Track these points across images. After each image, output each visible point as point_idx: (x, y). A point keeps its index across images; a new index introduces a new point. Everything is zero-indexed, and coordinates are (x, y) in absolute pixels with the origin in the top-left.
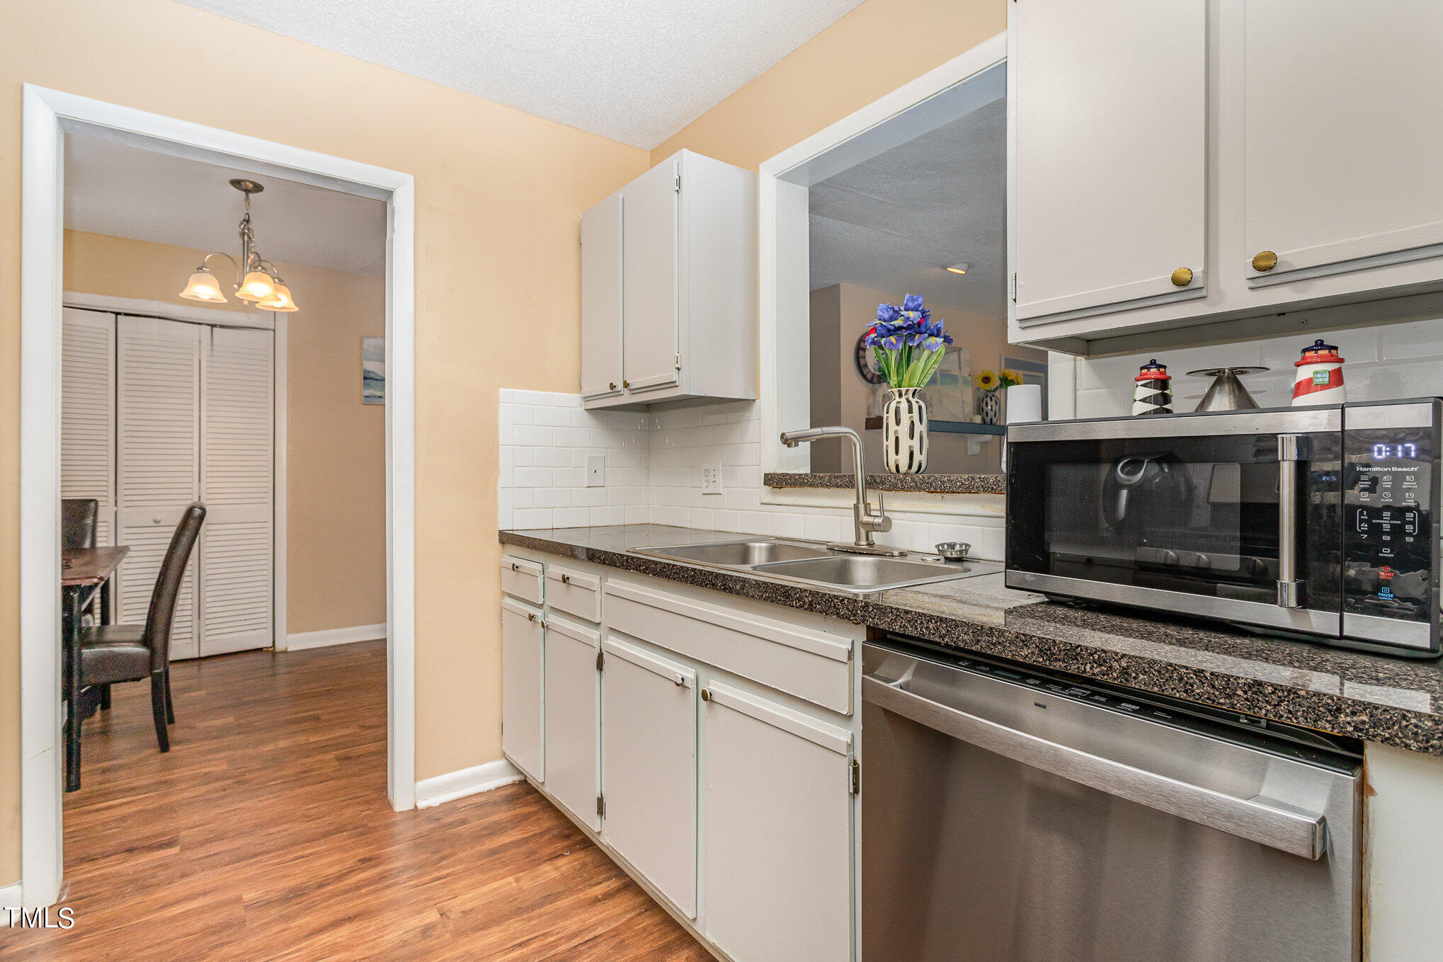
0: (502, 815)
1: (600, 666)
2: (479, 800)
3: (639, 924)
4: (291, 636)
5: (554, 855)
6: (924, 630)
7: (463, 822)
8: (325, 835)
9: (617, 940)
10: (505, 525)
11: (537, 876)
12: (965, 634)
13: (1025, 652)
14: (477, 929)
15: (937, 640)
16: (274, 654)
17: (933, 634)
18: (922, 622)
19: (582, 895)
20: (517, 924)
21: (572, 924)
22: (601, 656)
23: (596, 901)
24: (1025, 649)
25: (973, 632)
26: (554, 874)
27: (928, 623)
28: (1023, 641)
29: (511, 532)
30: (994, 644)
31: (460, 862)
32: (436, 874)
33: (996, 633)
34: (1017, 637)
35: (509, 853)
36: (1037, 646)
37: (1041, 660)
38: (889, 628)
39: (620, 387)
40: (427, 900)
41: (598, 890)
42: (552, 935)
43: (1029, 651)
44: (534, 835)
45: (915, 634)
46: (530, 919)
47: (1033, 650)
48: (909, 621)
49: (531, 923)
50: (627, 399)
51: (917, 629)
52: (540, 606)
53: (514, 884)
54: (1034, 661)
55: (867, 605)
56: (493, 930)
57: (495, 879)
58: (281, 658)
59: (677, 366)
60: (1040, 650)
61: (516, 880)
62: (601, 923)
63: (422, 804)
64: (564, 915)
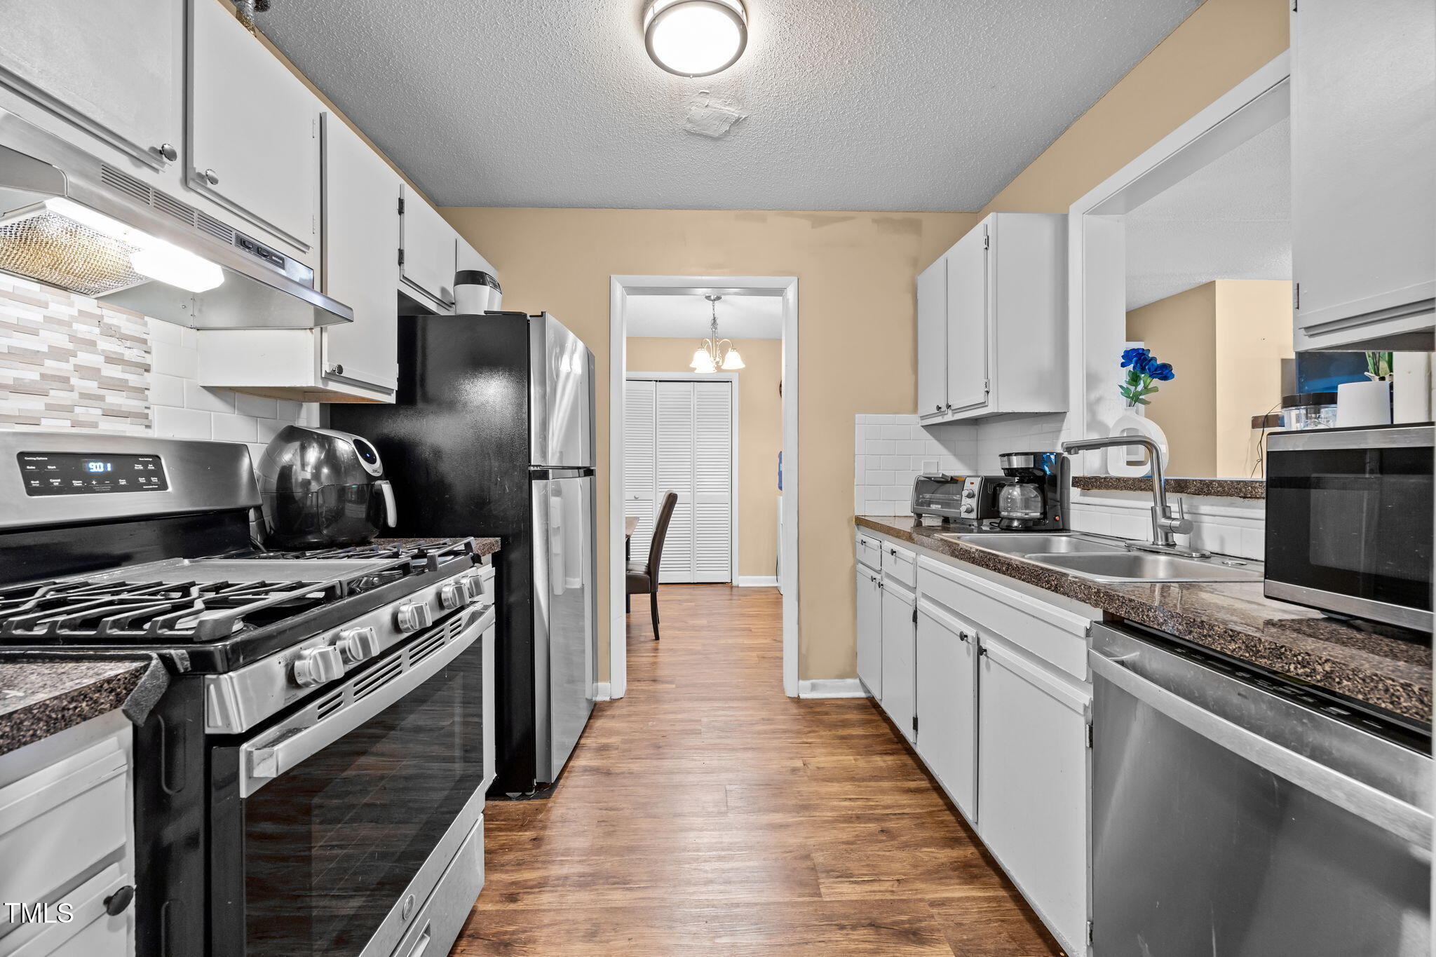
0: (853, 716)
1: (915, 619)
2: (839, 702)
3: (938, 817)
4: (741, 577)
5: (885, 752)
6: (1145, 617)
7: (827, 714)
8: (746, 699)
9: (919, 821)
10: (859, 512)
11: (870, 762)
12: (1180, 624)
13: (1233, 646)
14: (824, 780)
15: (1156, 626)
16: (732, 587)
17: (1153, 622)
18: (1143, 611)
19: (899, 784)
20: (850, 786)
21: (888, 799)
22: (915, 613)
23: (909, 791)
24: (1233, 644)
25: (1186, 624)
26: (882, 764)
27: (1148, 611)
28: (1231, 636)
29: (864, 518)
30: (1205, 636)
31: (821, 737)
32: (805, 740)
33: (1207, 627)
34: (1226, 632)
35: (853, 741)
36: (1244, 642)
37: (1247, 655)
38: (1117, 612)
39: (944, 408)
40: (797, 753)
41: (912, 785)
42: (873, 801)
43: (1237, 646)
44: (872, 735)
45: (1137, 619)
46: (859, 786)
47: (1240, 645)
48: (1133, 608)
49: (860, 789)
50: (949, 417)
51: (1139, 616)
52: (879, 572)
53: (853, 761)
54: (1241, 655)
55: (1099, 591)
56: (834, 784)
57: (841, 754)
58: (734, 590)
59: (986, 390)
60: (1247, 646)
61: (854, 759)
62: (910, 806)
63: (803, 696)
64: (883, 791)
